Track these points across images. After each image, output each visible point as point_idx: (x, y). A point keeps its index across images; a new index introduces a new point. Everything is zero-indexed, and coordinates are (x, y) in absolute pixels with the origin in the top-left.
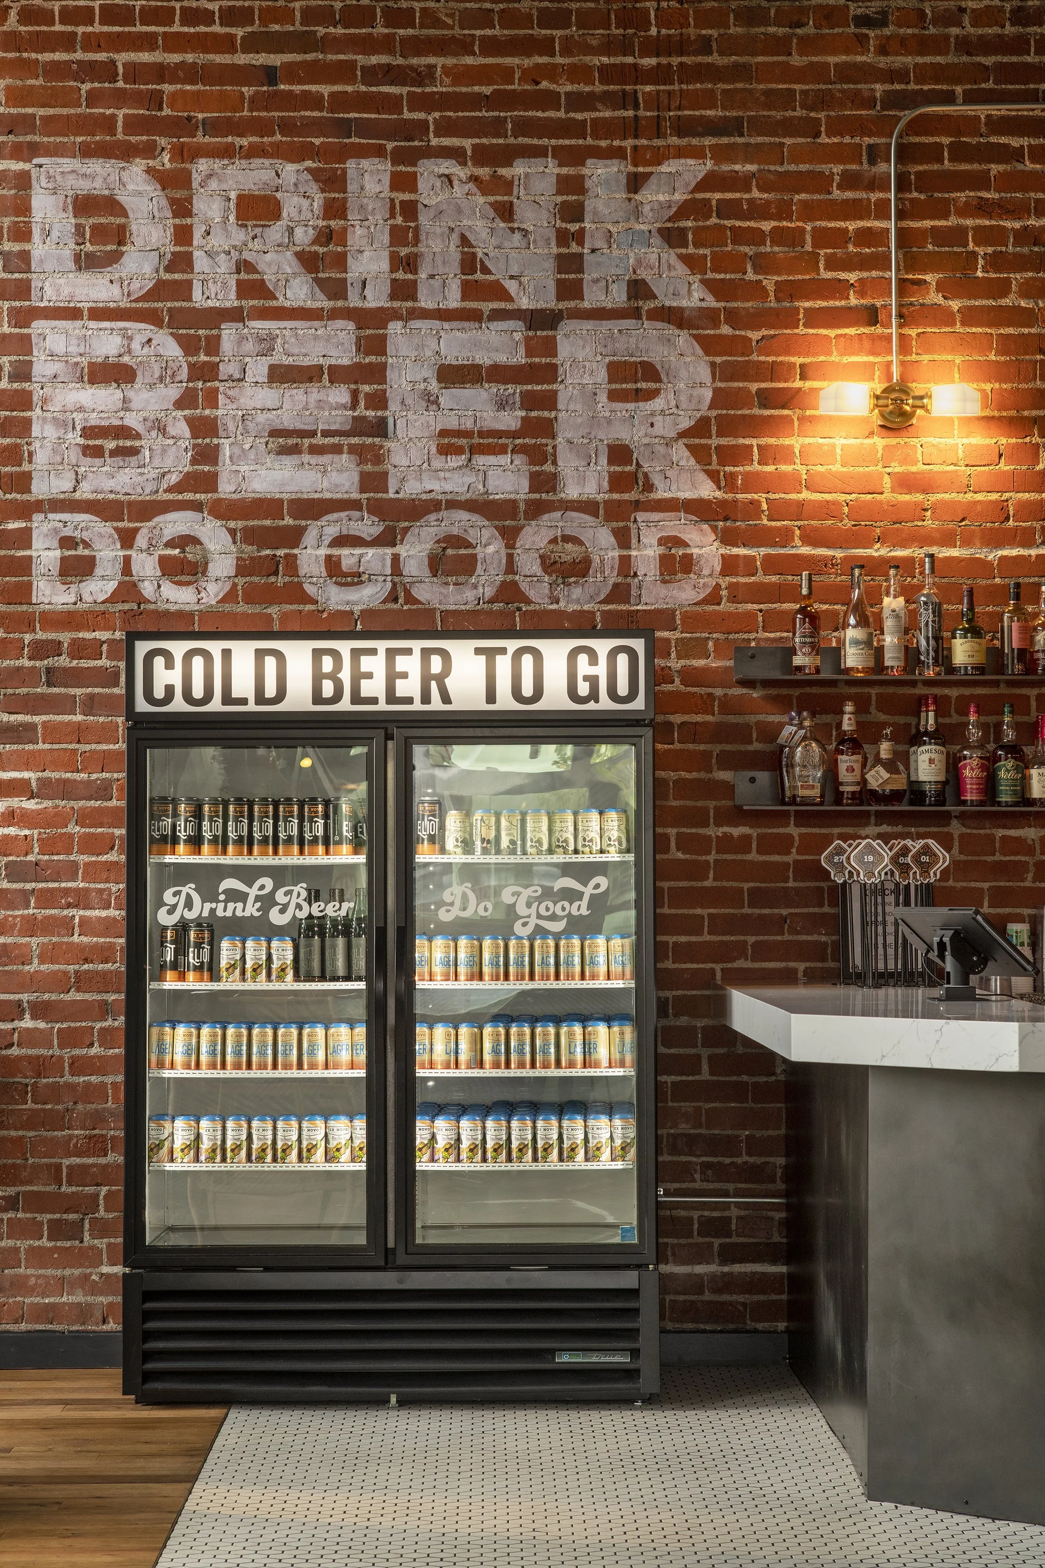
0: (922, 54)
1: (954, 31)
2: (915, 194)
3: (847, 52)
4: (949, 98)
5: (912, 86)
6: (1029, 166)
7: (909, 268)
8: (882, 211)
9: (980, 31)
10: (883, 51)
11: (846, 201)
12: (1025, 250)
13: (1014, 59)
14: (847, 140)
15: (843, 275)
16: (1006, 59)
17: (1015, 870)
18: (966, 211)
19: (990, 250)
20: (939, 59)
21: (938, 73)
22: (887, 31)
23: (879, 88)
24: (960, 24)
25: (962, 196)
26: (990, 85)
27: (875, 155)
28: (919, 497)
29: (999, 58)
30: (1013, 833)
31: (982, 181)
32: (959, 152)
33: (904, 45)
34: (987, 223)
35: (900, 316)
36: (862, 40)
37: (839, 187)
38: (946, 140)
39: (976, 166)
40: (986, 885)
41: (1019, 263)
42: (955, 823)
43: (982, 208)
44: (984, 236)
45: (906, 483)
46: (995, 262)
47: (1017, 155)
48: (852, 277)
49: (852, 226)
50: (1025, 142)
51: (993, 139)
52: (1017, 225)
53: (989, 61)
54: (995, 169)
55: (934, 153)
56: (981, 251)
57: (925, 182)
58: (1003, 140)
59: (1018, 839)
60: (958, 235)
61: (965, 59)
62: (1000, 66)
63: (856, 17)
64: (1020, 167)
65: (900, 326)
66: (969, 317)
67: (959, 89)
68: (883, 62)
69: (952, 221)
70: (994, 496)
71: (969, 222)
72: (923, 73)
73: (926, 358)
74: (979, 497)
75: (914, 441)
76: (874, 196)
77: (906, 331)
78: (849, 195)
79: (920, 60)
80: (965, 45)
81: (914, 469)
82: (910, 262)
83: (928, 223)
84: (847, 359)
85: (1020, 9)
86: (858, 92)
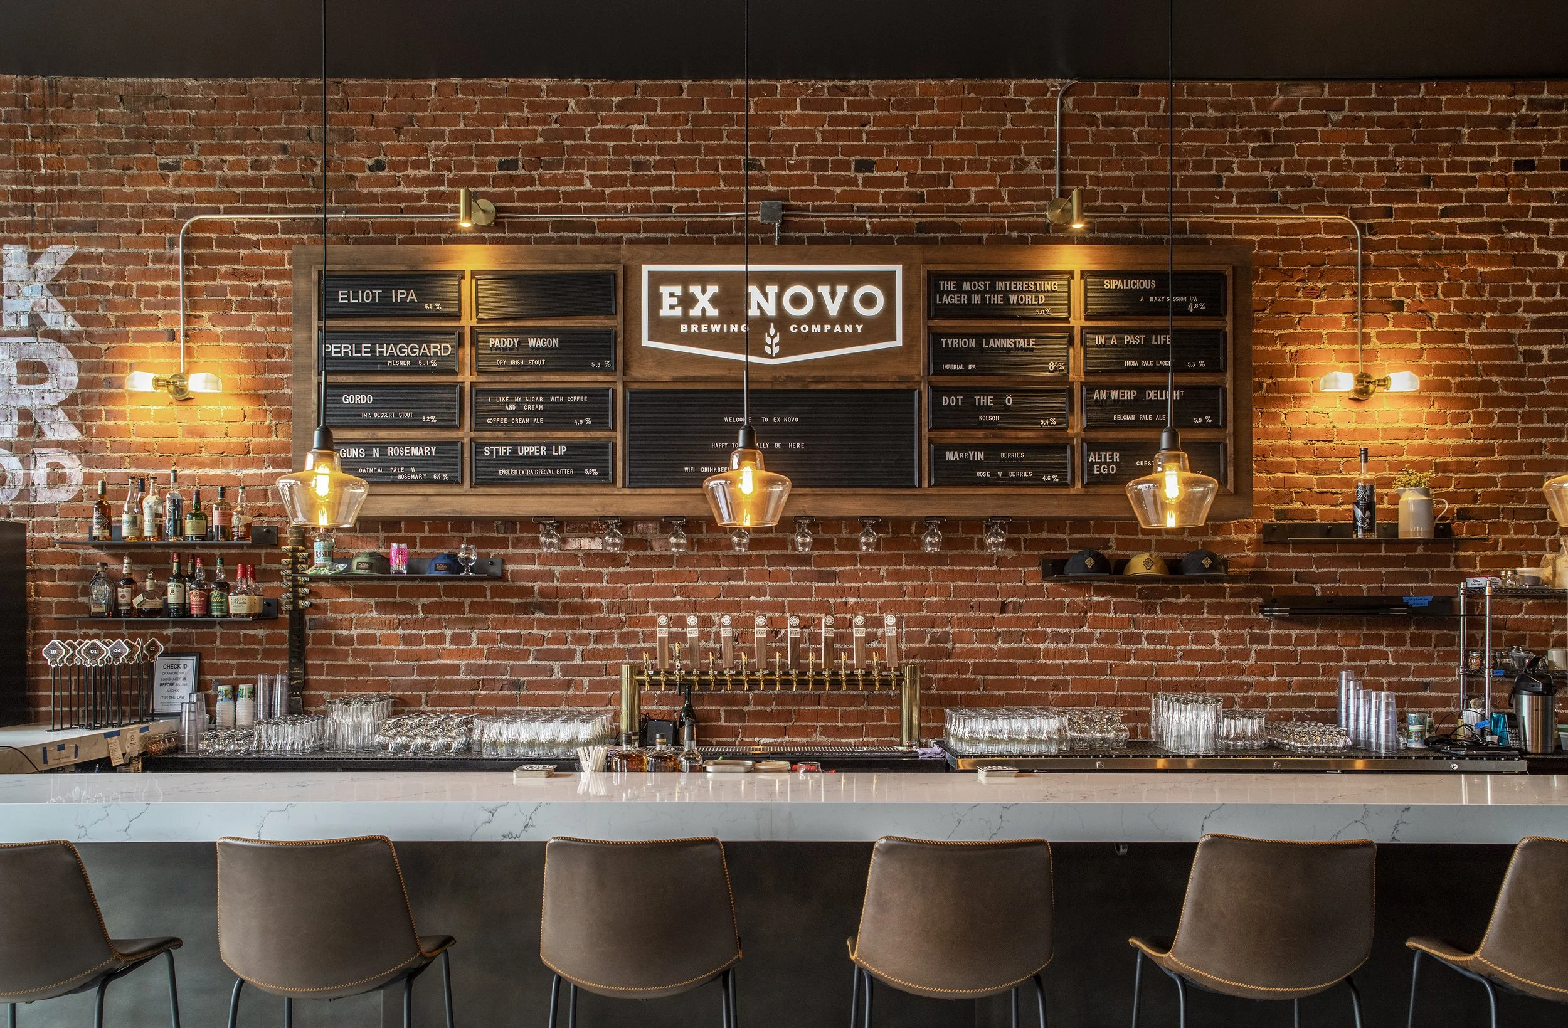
0: (199, 186)
1: (219, 173)
2: (196, 266)
3: (156, 184)
4: (217, 211)
5: (194, 205)
6: (262, 251)
7: (193, 308)
8: (175, 275)
9: (233, 173)
10: (177, 184)
11: (155, 270)
12: (260, 299)
13: (254, 189)
14: (157, 235)
15: (155, 312)
16: (248, 190)
17: (252, 654)
18: (226, 276)
19: (239, 298)
20: (210, 189)
21: (210, 197)
22: (179, 173)
23: (176, 206)
24: (222, 169)
25: (223, 268)
26: (240, 204)
27: (173, 244)
28: (199, 440)
29: (245, 189)
30: (250, 632)
31: (235, 259)
32: (222, 243)
33: (189, 181)
34: (238, 283)
35: (186, 335)
36: (164, 178)
37: (152, 262)
38: (214, 236)
39: (231, 251)
40: (235, 662)
41: (256, 307)
42: (217, 626)
43: (235, 274)
44: (236, 291)
45: (191, 432)
46: (242, 306)
47: (256, 244)
48: (160, 313)
49: (160, 284)
50: (259, 237)
51: (241, 235)
52: (255, 284)
53: (239, 190)
54: (243, 252)
55: (208, 243)
56: (234, 299)
57: (202, 260)
58: (247, 236)
59: (253, 636)
60: (222, 290)
61: (225, 189)
62: (245, 194)
63: (161, 165)
64: (257, 251)
65: (186, 341)
66: (227, 337)
67: (221, 207)
68: (177, 191)
69: (218, 282)
70: (242, 440)
71: (227, 283)
72: (200, 197)
73: (202, 360)
74: (233, 440)
75: (194, 408)
76: (172, 267)
77: (191, 344)
78: (158, 266)
79: (199, 189)
80: (225, 182)
81: (195, 424)
82: (194, 305)
83: (203, 283)
84: (156, 361)
85: (256, 161)
86: (162, 208)
